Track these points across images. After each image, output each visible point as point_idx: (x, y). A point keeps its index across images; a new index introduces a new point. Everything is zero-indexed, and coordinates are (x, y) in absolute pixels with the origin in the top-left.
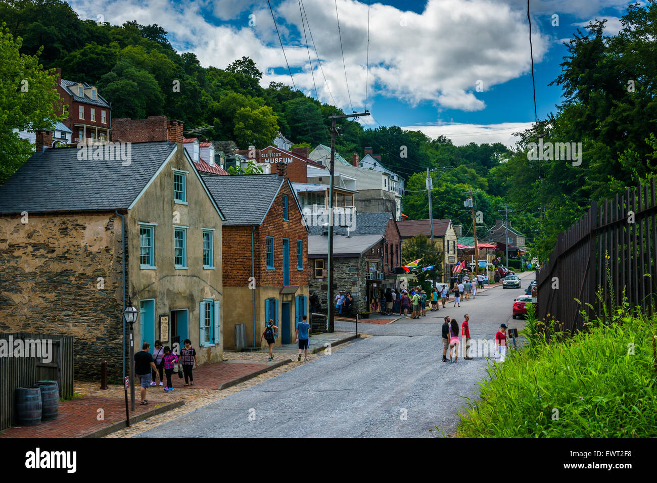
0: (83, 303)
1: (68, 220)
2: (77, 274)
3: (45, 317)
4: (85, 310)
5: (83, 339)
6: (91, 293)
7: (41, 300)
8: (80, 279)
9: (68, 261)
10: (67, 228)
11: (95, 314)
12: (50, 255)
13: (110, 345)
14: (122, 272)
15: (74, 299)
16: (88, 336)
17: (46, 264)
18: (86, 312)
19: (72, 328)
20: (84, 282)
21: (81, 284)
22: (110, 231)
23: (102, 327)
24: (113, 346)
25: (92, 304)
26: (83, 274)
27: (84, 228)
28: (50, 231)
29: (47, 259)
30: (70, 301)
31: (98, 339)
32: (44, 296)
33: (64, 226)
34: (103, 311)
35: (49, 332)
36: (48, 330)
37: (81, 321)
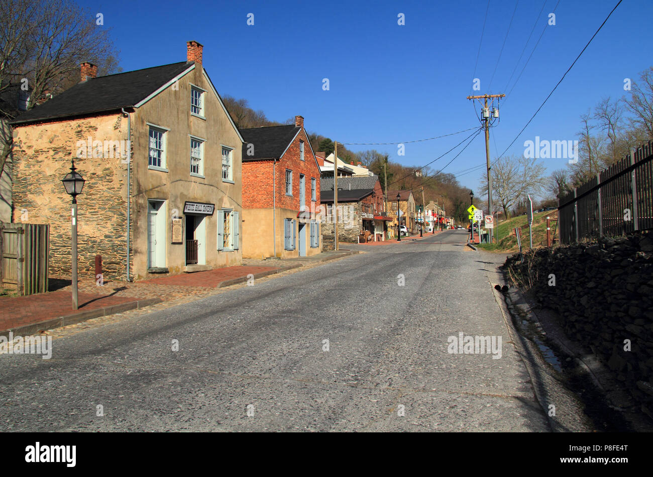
0: (93, 202)
1: (83, 123)
2: (89, 174)
3: (61, 216)
4: (95, 209)
5: (93, 237)
6: (100, 192)
7: (59, 201)
8: (91, 178)
9: (82, 162)
10: (81, 131)
11: (103, 212)
12: (67, 158)
13: (116, 242)
14: (127, 170)
15: (86, 199)
16: (97, 234)
17: (63, 167)
18: (96, 210)
19: (83, 227)
20: (95, 181)
21: (92, 184)
22: (118, 130)
23: (109, 225)
24: (119, 243)
25: (101, 202)
26: (94, 174)
27: (96, 129)
28: (68, 135)
29: (65, 162)
30: (83, 200)
31: (106, 236)
32: (61, 197)
33: (79, 129)
34: (112, 209)
35: (65, 231)
36: (64, 230)
37: (91, 219)
